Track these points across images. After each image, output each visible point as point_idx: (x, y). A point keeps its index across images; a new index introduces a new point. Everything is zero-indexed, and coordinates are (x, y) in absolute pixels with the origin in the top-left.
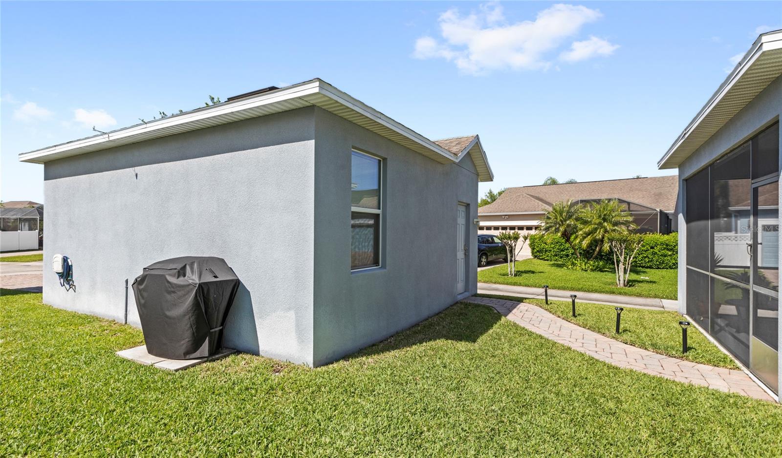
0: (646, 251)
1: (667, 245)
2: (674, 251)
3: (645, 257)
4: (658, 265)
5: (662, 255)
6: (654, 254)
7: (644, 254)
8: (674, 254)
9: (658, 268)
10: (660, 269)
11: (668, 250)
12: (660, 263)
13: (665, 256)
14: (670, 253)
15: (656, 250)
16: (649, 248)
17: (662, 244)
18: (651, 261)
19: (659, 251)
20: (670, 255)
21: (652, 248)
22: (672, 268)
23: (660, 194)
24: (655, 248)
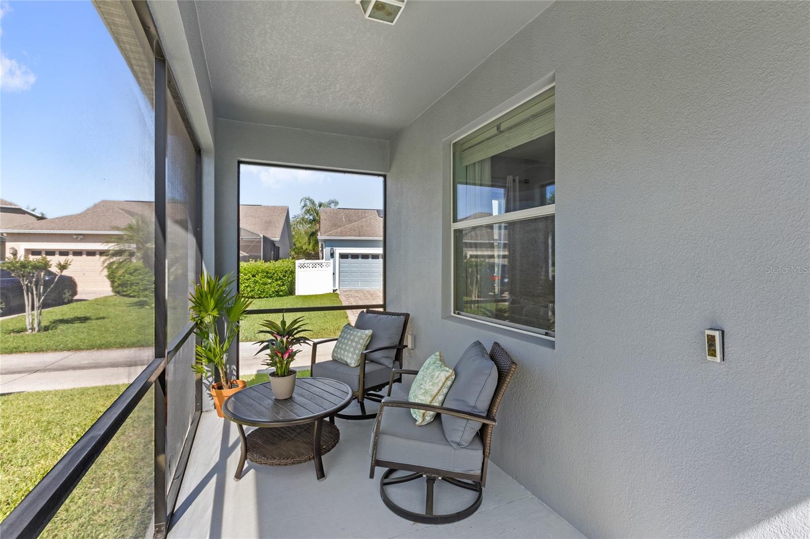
0: (247, 280)
1: (267, 273)
2: (273, 279)
3: (247, 287)
4: (259, 294)
5: (262, 284)
6: (256, 282)
7: (246, 283)
8: (274, 282)
9: (260, 298)
10: (262, 298)
11: (268, 278)
12: (261, 291)
13: (266, 284)
14: (270, 281)
15: (257, 278)
16: (251, 276)
17: (263, 271)
18: (253, 290)
19: (260, 280)
20: (270, 283)
21: (254, 276)
22: (272, 297)
23: (270, 222)
24: (257, 276)
